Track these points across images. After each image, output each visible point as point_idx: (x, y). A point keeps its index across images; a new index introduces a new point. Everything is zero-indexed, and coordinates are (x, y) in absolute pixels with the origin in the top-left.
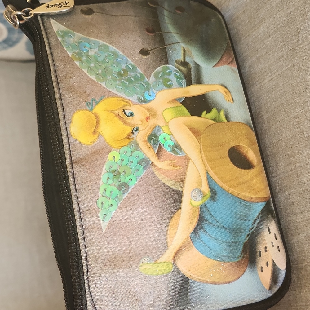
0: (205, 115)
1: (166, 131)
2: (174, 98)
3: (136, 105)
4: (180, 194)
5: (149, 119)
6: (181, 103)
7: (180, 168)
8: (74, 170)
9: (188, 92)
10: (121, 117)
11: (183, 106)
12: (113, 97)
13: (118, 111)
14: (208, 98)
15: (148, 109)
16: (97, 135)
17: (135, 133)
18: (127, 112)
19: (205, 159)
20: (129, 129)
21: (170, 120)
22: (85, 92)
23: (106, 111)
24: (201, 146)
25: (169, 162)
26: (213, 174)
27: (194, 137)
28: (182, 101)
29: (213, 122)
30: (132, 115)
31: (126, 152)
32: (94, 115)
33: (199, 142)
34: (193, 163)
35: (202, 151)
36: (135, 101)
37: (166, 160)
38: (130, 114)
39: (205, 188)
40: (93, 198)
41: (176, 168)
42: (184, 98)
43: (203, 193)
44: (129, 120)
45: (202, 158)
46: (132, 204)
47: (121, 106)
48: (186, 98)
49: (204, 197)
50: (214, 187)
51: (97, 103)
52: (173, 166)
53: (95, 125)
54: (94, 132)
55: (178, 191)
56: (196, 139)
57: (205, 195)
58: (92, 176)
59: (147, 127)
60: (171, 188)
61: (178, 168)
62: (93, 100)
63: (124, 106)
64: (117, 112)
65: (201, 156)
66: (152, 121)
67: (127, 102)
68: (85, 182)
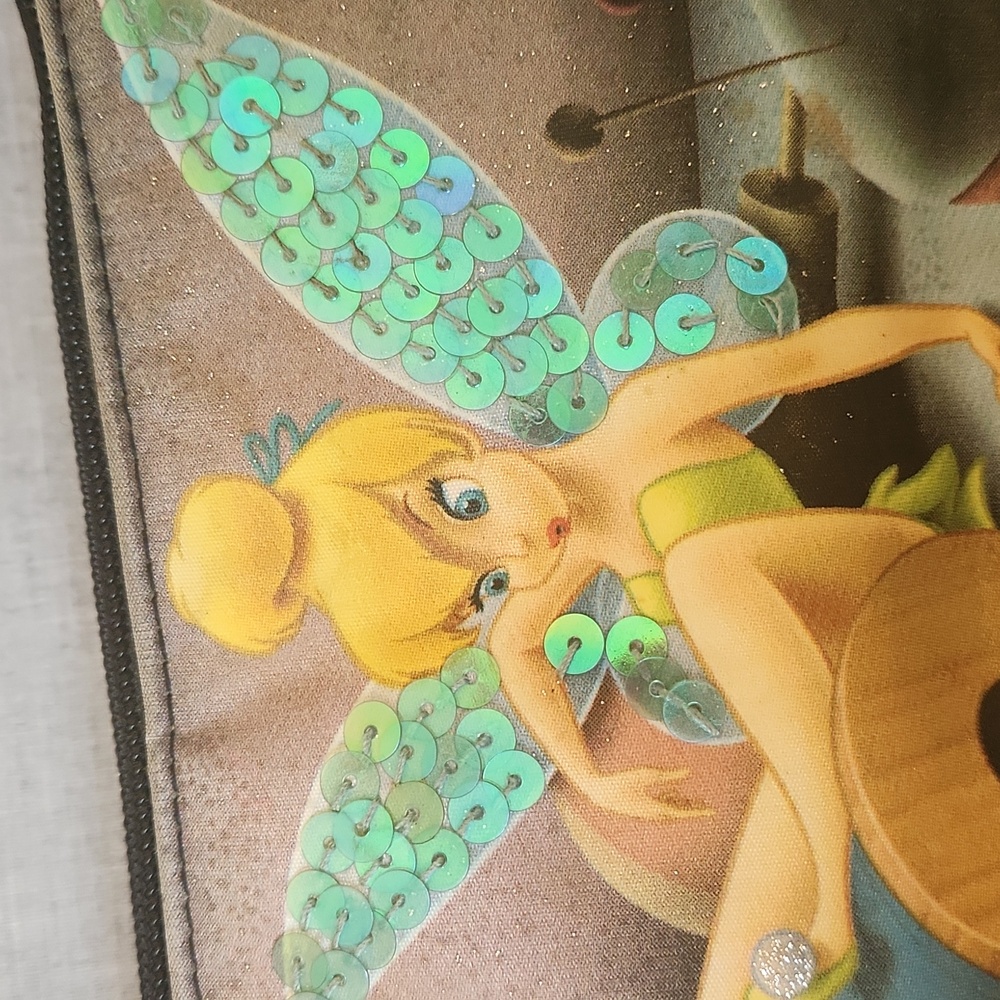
0: (889, 490)
1: (648, 607)
2: (713, 407)
3: (504, 449)
4: (691, 953)
5: (568, 530)
6: (749, 437)
7: (707, 813)
8: (179, 778)
9: (808, 360)
10: (418, 520)
11: (759, 453)
12: (386, 408)
13: (407, 487)
14: (919, 382)
15: (565, 479)
16: (297, 609)
17: (491, 603)
18: (453, 492)
19: (852, 761)
20: (460, 580)
21: (676, 542)
22: (243, 380)
23: (346, 484)
24: (842, 685)
25: (646, 776)
26: (889, 847)
27: (806, 637)
28: (755, 424)
29: (923, 531)
30: (476, 507)
31: (429, 709)
32: (285, 503)
33: (829, 662)
34: (782, 786)
35: (843, 712)
36: (498, 429)
37: (632, 765)
38: (466, 505)
39: (832, 929)
40: (254, 930)
41: (683, 814)
42: (776, 401)
43: (817, 954)
44: (461, 535)
45: (835, 758)
46: (440, 983)
47: (423, 458)
48: (789, 402)
49: (820, 977)
50: (884, 923)
51: (302, 441)
52: (669, 801)
53: (289, 556)
54: (282, 596)
55: (682, 936)
56: (814, 648)
57: (830, 964)
58: (258, 819)
59: (549, 575)
60: (645, 916)
61: (695, 813)
62: (284, 423)
63: (440, 457)
64: (397, 492)
65: (834, 748)
66: (581, 546)
67: (457, 439)
68: (226, 850)
